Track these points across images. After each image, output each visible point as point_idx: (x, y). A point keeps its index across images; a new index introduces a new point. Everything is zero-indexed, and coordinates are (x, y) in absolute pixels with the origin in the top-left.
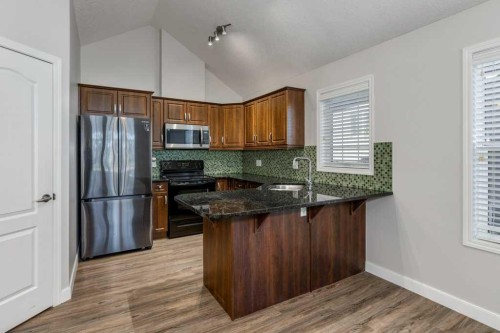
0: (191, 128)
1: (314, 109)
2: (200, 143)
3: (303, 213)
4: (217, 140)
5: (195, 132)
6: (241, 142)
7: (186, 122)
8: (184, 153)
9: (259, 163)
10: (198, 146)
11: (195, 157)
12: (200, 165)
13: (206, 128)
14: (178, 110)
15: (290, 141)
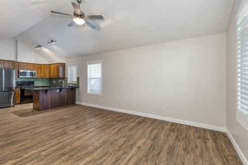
0: (29, 71)
1: (67, 69)
2: (33, 76)
3: (58, 91)
4: (39, 75)
5: (30, 73)
6: (48, 76)
7: (28, 69)
8: (26, 79)
9: (54, 82)
10: (32, 77)
11: (31, 80)
12: (33, 83)
13: (36, 72)
14: (24, 66)
15: (61, 76)
